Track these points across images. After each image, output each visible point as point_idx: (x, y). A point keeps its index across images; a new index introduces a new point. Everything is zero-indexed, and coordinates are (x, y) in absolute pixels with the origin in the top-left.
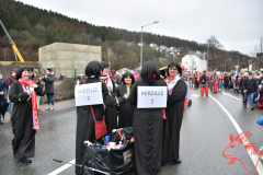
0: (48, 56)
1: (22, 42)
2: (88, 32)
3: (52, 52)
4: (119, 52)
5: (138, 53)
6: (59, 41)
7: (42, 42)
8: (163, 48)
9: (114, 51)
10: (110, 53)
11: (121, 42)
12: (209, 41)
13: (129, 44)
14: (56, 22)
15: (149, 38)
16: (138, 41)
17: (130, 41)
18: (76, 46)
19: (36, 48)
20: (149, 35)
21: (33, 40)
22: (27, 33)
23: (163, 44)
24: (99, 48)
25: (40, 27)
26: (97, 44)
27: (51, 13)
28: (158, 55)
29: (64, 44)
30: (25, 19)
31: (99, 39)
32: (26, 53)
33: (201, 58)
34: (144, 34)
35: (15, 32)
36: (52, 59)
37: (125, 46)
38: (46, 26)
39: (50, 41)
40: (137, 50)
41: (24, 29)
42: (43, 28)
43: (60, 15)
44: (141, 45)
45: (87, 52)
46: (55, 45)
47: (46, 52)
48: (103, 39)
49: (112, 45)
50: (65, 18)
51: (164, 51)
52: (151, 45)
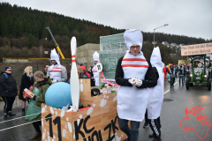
0: (82, 54)
1: (63, 44)
3: (86, 51)
6: (89, 42)
8: (173, 45)
13: (145, 43)
14: (88, 28)
15: (161, 37)
16: (152, 40)
17: (146, 40)
20: (161, 34)
22: (66, 37)
23: (173, 42)
25: (76, 32)
27: (84, 21)
28: (169, 51)
30: (66, 27)
32: (66, 52)
34: (157, 34)
35: (58, 37)
36: (85, 56)
38: (80, 31)
39: (83, 42)
41: (64, 34)
44: (154, 43)
46: (87, 45)
47: (81, 51)
50: (94, 24)
51: (174, 47)
52: (163, 43)
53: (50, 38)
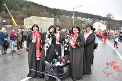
0: (29, 23)
1: (16, 16)
2: (47, 11)
3: (30, 21)
4: (62, 21)
5: (72, 21)
6: (33, 15)
7: (25, 16)
8: (84, 19)
9: (60, 20)
10: (58, 21)
11: (63, 16)
12: (108, 15)
13: (67, 17)
14: (32, 6)
15: (77, 14)
16: (72, 15)
17: (68, 15)
18: (42, 18)
19: (23, 19)
20: (77, 12)
21: (21, 15)
22: (18, 12)
23: (84, 17)
24: (53, 19)
25: (24, 9)
26: (52, 17)
27: (30, 2)
28: (82, 22)
29: (36, 17)
30: (17, 5)
31: (53, 15)
32: (18, 21)
33: (103, 24)
34: (75, 12)
35: (13, 11)
36: (30, 24)
37: (65, 18)
38: (27, 8)
39: (29, 15)
40: (71, 20)
41: (17, 10)
42: (26, 9)
43: (34, 3)
44: (73, 17)
45: (47, 21)
46: (31, 17)
47: (28, 21)
48: (55, 15)
49: (59, 17)
50: (36, 4)
51: (84, 20)
52: (78, 17)
53: (7, 12)
